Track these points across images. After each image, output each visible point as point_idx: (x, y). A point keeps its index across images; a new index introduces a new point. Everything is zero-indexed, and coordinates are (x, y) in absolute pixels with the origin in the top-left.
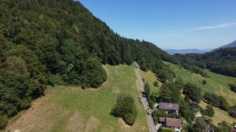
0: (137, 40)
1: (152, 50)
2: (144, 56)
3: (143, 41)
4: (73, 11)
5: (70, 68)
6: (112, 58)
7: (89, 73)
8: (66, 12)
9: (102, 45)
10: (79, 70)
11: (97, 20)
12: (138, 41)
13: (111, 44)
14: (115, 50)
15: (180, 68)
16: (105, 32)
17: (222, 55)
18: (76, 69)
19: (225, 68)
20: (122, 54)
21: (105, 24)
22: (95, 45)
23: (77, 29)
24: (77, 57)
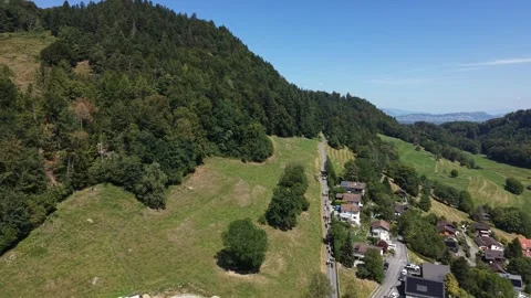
0: (334, 93)
1: (364, 114)
2: (341, 124)
3: (348, 95)
4: (219, 49)
5: (228, 135)
6: (281, 126)
7: (251, 143)
8: (210, 54)
9: (266, 106)
10: (238, 138)
11: (257, 61)
12: (336, 96)
13: (280, 104)
14: (286, 114)
15: (417, 149)
16: (270, 85)
17: (522, 125)
18: (235, 137)
19: (516, 152)
20: (298, 120)
21: (271, 67)
22: (257, 106)
23: (230, 82)
24: (236, 123)
